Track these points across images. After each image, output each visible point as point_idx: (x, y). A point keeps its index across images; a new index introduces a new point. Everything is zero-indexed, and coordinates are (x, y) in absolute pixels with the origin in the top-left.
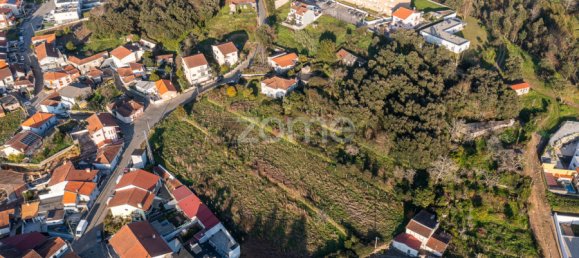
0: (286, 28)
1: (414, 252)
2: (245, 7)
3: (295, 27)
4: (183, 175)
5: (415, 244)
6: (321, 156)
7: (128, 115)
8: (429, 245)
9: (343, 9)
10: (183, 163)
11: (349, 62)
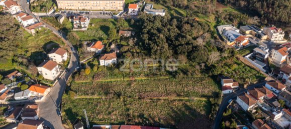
0: (77, 31)
1: (231, 91)
2: (40, 29)
3: (83, 29)
4: (113, 121)
5: (229, 88)
6: (163, 77)
7: (35, 114)
8: (233, 86)
9: (97, 14)
10: (105, 117)
11: (128, 35)
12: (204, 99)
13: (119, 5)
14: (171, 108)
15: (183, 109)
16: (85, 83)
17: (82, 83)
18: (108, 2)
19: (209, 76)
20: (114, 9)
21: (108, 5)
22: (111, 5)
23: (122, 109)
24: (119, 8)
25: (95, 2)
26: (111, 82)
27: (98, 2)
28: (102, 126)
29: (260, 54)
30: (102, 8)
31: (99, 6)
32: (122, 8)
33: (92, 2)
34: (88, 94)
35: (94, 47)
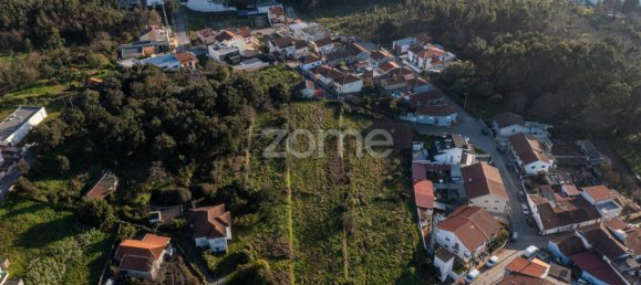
11: (116, 183)
12: (341, 118)
16: (297, 276)
17: (298, 281)
23: (376, 209)
34: (339, 264)
35: (158, 251)
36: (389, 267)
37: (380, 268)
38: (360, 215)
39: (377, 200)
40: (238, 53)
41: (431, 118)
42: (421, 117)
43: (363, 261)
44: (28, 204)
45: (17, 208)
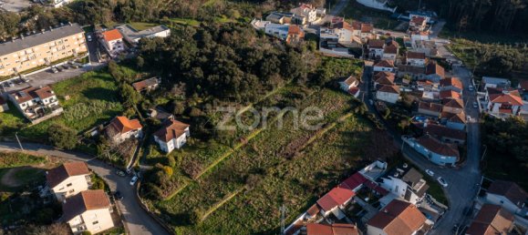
0: (44, 122)
3: (56, 113)
11: (156, 85)
12: (350, 115)
13: (76, 43)
14: (334, 145)
15: (346, 138)
16: (183, 191)
17: (181, 194)
18: (52, 43)
19: (322, 88)
20: (70, 54)
21: (54, 50)
22: (60, 47)
23: (287, 186)
24: (78, 50)
25: (22, 53)
26: (221, 163)
27: (29, 50)
28: (295, 223)
29: (331, 40)
30: (42, 62)
31: (35, 57)
32: (84, 48)
33: (15, 55)
34: (215, 202)
35: (128, 129)
36: (243, 225)
37: (238, 222)
38: (271, 183)
39: (296, 181)
40: (337, 40)
41: (426, 150)
42: (418, 146)
43: (232, 211)
44: (107, 76)
45: (101, 75)
